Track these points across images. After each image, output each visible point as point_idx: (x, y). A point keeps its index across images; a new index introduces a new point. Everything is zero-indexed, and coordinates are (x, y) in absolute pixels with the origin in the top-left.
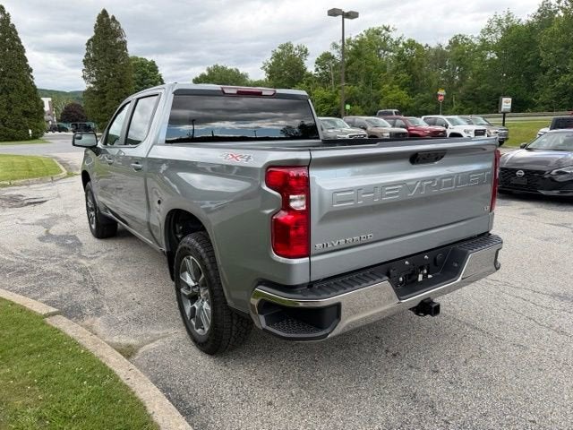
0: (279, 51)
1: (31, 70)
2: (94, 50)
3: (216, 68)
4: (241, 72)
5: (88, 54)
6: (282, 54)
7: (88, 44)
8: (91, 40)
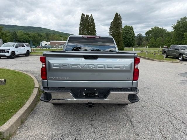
0: (180, 20)
1: (96, 31)
2: (113, 25)
3: (155, 28)
4: (164, 29)
5: (111, 26)
6: (181, 21)
7: (111, 23)
8: (112, 22)
